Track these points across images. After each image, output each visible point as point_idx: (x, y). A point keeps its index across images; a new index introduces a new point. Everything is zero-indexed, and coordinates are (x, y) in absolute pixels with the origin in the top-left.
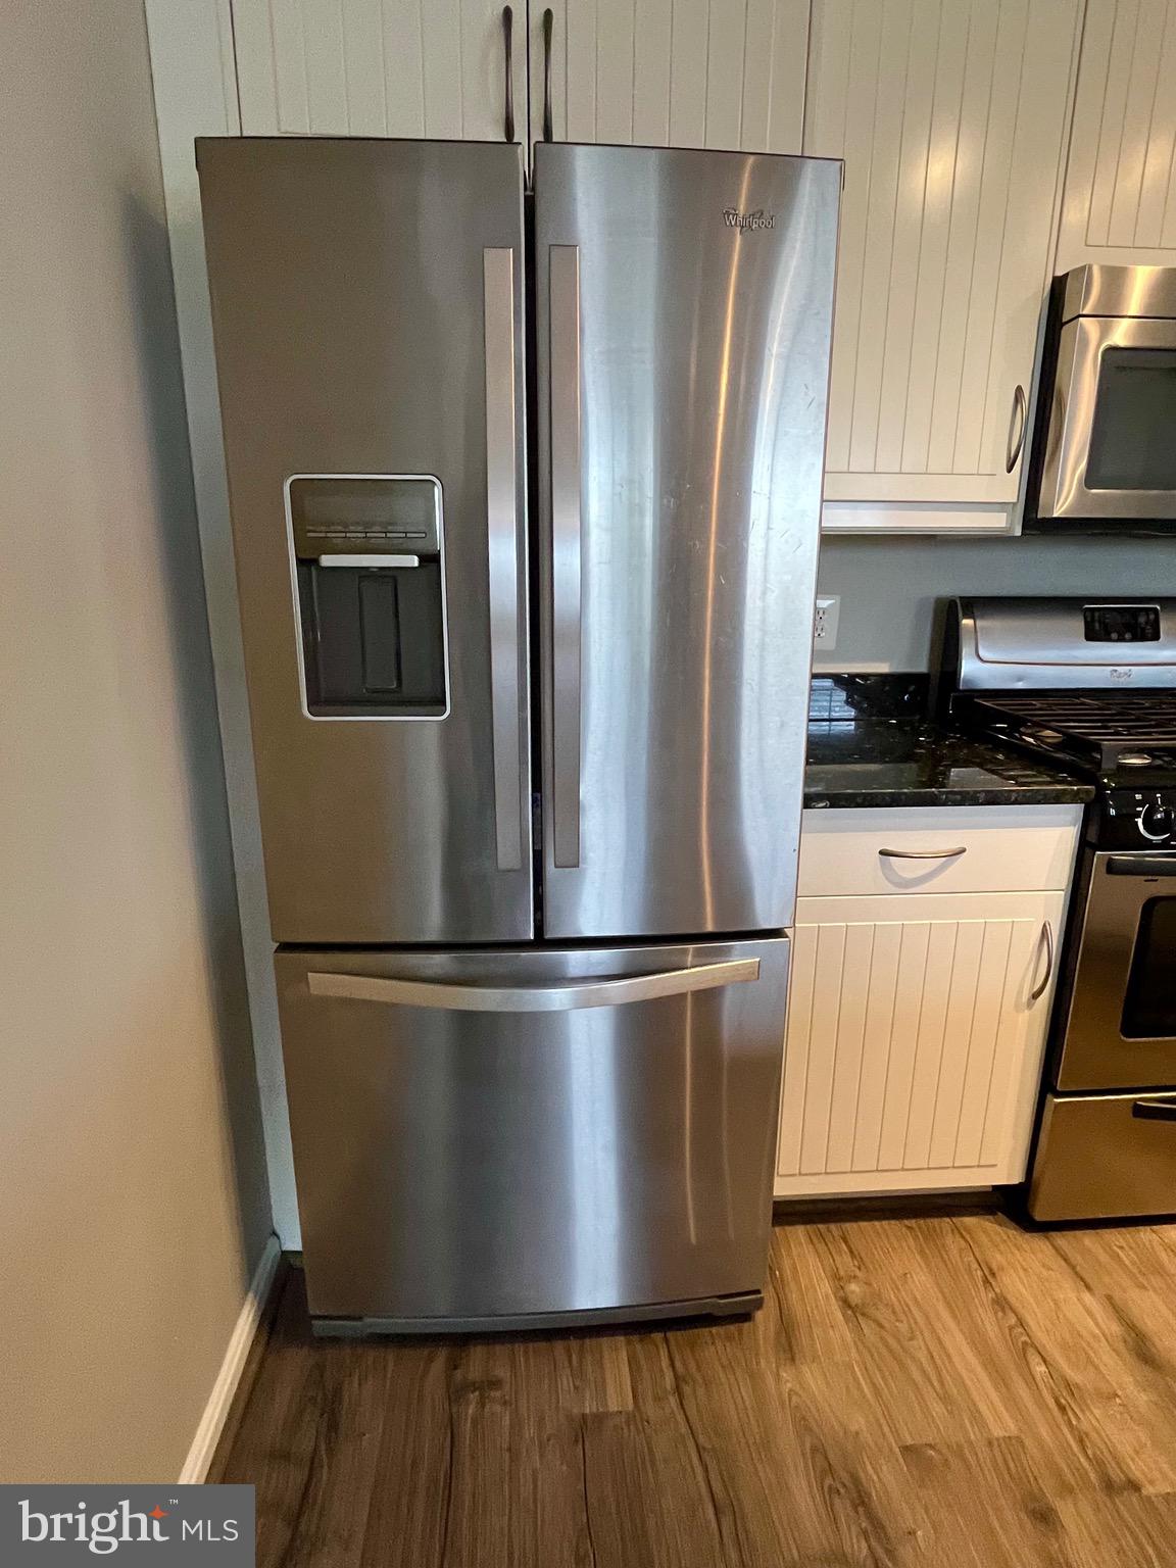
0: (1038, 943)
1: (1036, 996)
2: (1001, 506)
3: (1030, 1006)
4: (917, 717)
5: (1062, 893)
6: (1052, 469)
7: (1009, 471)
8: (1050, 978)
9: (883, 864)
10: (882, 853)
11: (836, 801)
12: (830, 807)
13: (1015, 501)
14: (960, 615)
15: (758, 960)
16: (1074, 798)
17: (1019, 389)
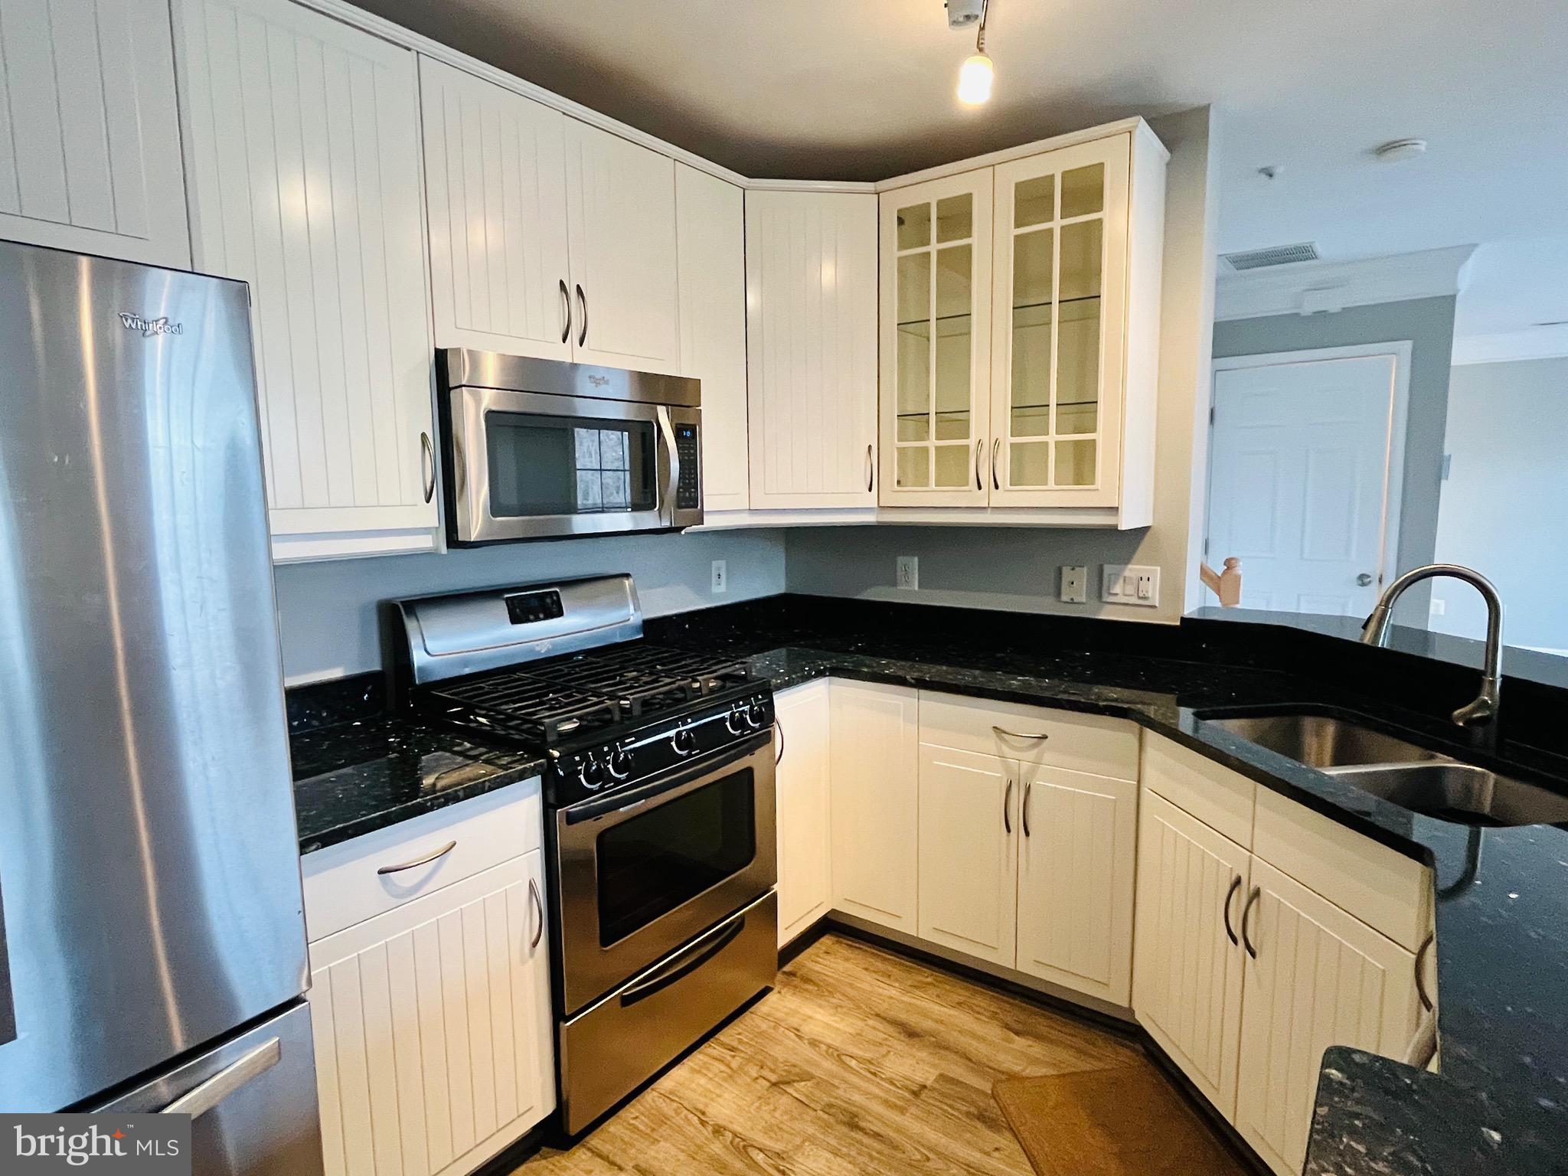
0: (528, 903)
1: (535, 944)
2: (426, 531)
3: (532, 955)
4: (379, 714)
5: (538, 850)
6: (464, 497)
7: (428, 501)
8: (543, 924)
9: (385, 883)
10: (381, 872)
11: (327, 841)
12: (322, 847)
13: (437, 525)
14: (404, 617)
15: (277, 1039)
16: (533, 772)
17: (423, 435)
